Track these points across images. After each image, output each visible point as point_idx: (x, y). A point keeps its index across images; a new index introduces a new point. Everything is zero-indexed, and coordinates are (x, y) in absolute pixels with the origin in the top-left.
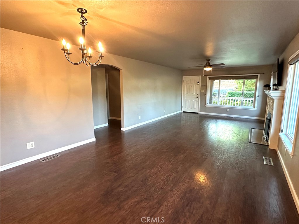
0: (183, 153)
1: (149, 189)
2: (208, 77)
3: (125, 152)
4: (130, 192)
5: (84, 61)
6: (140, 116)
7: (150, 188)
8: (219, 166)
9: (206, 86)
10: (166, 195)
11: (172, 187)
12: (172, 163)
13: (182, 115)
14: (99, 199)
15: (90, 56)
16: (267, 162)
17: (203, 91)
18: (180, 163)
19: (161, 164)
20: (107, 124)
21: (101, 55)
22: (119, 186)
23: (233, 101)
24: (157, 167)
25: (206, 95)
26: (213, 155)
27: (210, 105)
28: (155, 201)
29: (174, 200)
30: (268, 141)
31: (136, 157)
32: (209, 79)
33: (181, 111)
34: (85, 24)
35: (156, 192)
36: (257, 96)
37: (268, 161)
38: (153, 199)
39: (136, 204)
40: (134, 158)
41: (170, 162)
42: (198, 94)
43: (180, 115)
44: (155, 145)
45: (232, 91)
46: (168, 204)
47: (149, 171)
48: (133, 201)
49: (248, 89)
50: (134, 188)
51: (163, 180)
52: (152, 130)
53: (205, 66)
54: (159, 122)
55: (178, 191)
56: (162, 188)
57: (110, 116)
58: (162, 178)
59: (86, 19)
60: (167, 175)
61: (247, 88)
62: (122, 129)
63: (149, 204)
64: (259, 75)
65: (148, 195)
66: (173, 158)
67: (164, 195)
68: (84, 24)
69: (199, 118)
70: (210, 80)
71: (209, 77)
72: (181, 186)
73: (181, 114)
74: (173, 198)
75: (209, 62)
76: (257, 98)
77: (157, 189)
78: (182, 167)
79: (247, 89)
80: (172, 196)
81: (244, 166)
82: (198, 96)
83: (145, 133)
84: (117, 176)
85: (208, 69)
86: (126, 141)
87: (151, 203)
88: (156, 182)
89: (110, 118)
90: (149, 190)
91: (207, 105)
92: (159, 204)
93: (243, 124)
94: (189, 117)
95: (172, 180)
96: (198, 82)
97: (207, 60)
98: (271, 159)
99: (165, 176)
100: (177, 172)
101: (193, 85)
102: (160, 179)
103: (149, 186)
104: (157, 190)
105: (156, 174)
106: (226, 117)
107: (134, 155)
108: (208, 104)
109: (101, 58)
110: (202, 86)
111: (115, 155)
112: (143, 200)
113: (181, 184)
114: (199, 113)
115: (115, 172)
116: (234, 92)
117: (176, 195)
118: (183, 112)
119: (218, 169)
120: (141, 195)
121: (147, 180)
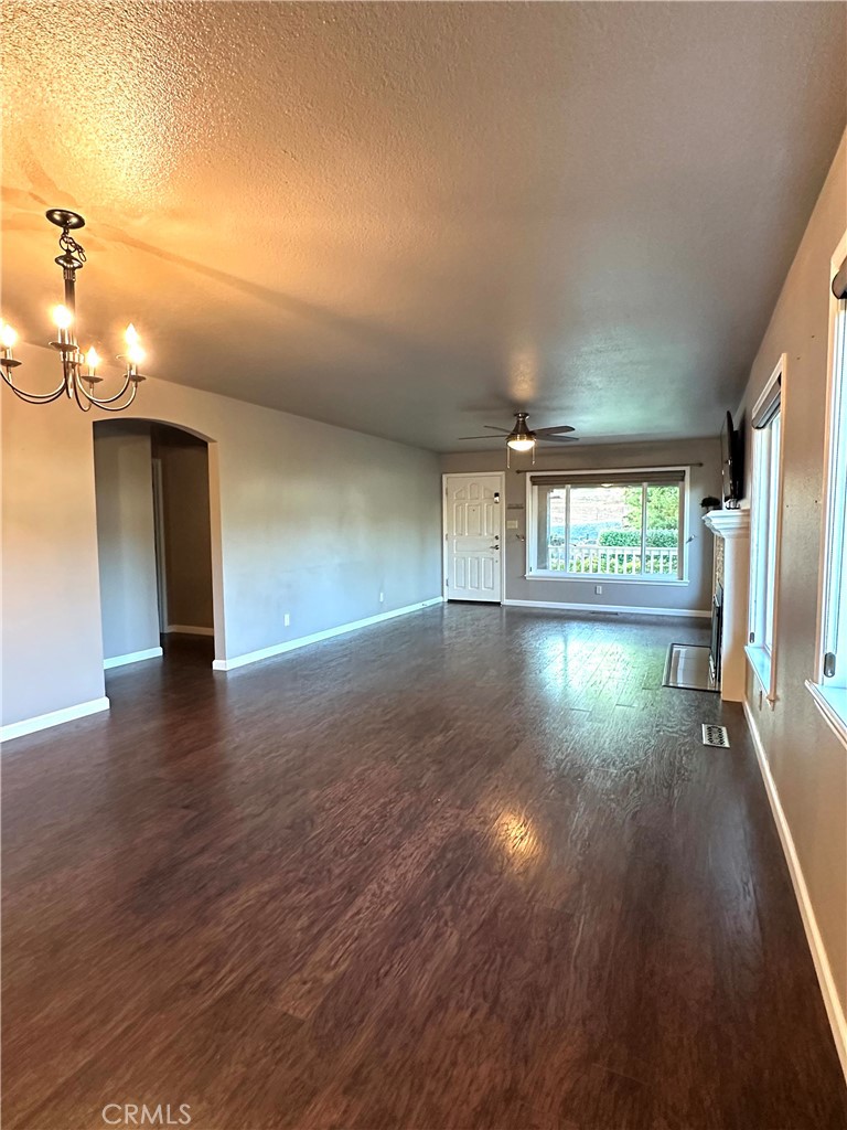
0: (441, 732)
1: (315, 849)
2: (528, 475)
3: (230, 738)
4: (246, 865)
5: (71, 391)
6: (287, 617)
7: (321, 847)
8: (562, 761)
9: (522, 507)
10: (375, 861)
11: (400, 835)
12: (401, 764)
13: (446, 612)
14: (120, 901)
15: (91, 375)
16: (711, 741)
17: (515, 524)
18: (431, 760)
19: (362, 768)
20: (159, 652)
21: (133, 373)
22: (203, 850)
23: (616, 561)
24: (347, 781)
25: (524, 538)
26: (544, 730)
27: (542, 572)
28: (338, 883)
29: (404, 875)
30: (719, 681)
31: (269, 753)
32: (534, 483)
33: (440, 599)
34: (76, 264)
35: (342, 857)
36: (686, 538)
37: (715, 736)
38: (330, 878)
39: (266, 899)
40: (263, 756)
41: (394, 759)
42: (497, 538)
43: (439, 613)
44: (344, 711)
45: (614, 530)
46: (381, 888)
47: (317, 793)
48: (252, 892)
49: (666, 523)
50: (257, 852)
51: (366, 817)
52: (334, 664)
53: (512, 436)
54: (360, 635)
55: (417, 848)
56: (362, 844)
57: (171, 622)
58: (365, 811)
59: (78, 248)
60: (382, 801)
61: (663, 519)
62: (217, 665)
63: (313, 896)
64: (687, 469)
65: (311, 866)
66: (406, 746)
67: (369, 862)
68: (72, 263)
69: (504, 620)
70: (536, 487)
71: (532, 477)
72: (432, 830)
73: (442, 608)
74: (402, 870)
75: (524, 421)
76: (686, 547)
77: (343, 847)
78: (434, 772)
79: (661, 522)
80: (398, 863)
81: (641, 753)
82: (497, 542)
83: (305, 673)
84: (194, 818)
85: (522, 445)
86: (234, 706)
87: (320, 892)
88: (343, 828)
89: (168, 630)
90: (317, 852)
91: (531, 574)
92: (350, 891)
93: (647, 631)
94: (469, 617)
95: (401, 815)
96: (497, 495)
97: (516, 415)
98: (724, 729)
99: (376, 806)
100: (418, 790)
101: (480, 504)
102: (358, 814)
103: (315, 841)
104: (346, 849)
105: (342, 800)
106: (594, 612)
107: (261, 746)
108: (533, 571)
109: (134, 384)
110: (509, 507)
111: (190, 751)
112: (294, 886)
113: (429, 825)
114: (506, 602)
115: (186, 807)
116: (623, 531)
117: (410, 860)
118: (450, 601)
119: (557, 769)
120: (285, 869)
121: (308, 823)
